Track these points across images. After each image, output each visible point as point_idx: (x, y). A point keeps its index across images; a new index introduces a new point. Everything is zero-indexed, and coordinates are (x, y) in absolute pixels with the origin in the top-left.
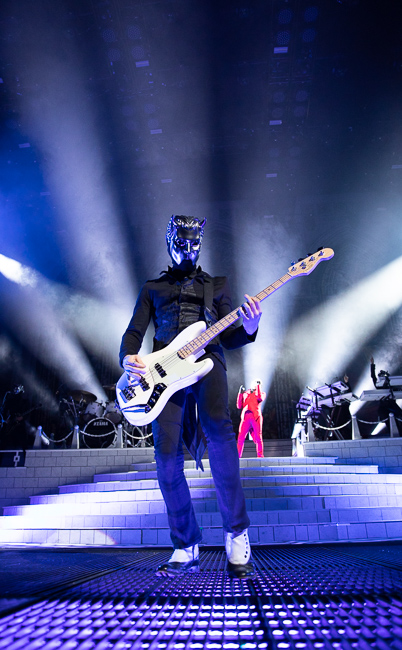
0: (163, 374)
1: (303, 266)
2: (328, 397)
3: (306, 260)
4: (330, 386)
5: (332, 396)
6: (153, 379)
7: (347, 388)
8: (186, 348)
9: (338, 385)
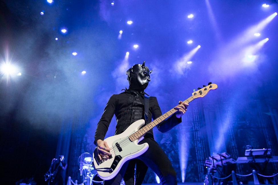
0: (120, 150)
1: (201, 93)
2: (220, 161)
3: (202, 90)
4: (220, 155)
5: (221, 160)
6: (115, 153)
7: (230, 156)
8: (133, 135)
9: (224, 154)
